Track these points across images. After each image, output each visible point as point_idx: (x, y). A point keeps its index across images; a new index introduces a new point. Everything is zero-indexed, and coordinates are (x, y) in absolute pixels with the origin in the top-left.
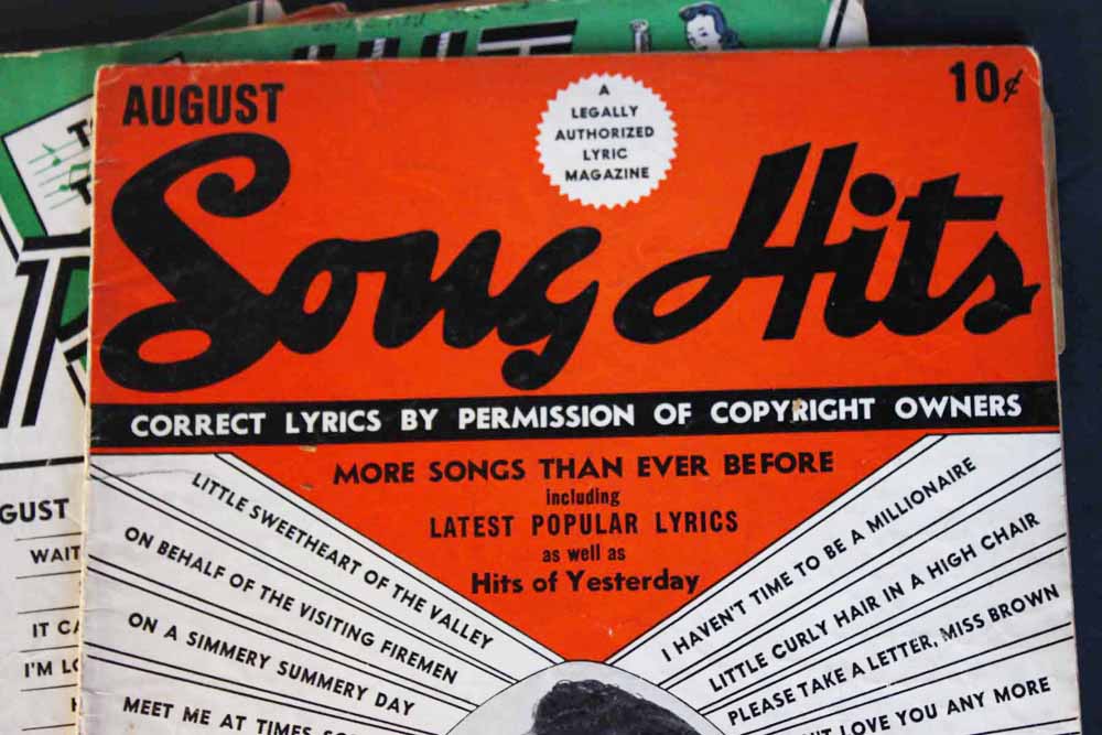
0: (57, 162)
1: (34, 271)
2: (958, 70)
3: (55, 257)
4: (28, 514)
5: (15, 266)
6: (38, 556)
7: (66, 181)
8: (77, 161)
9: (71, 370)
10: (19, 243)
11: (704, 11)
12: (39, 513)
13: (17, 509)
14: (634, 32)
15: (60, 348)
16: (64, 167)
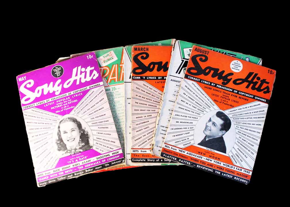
1: (183, 61)
2: (269, 70)
3: (185, 60)
6: (177, 85)
9: (184, 70)
10: (182, 58)
11: (248, 58)
12: (178, 82)
14: (241, 58)
15: (183, 68)
16: (188, 53)
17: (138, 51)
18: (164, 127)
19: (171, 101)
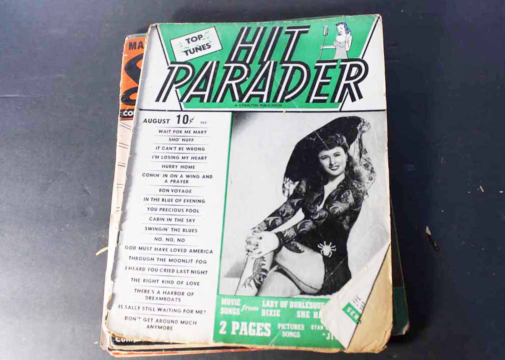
0: (182, 46)
1: (172, 69)
3: (177, 66)
4: (160, 122)
5: (167, 67)
6: (160, 131)
7: (183, 50)
8: (186, 46)
9: (176, 91)
10: (169, 62)
11: (342, 23)
12: (162, 121)
13: (157, 120)
14: (324, 28)
15: (174, 86)
16: (183, 47)
17: (139, 48)
18: (134, 248)
19: (148, 175)
